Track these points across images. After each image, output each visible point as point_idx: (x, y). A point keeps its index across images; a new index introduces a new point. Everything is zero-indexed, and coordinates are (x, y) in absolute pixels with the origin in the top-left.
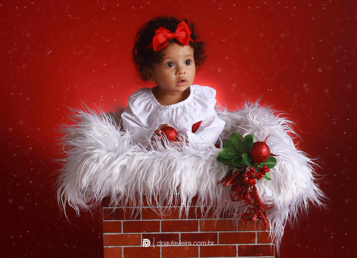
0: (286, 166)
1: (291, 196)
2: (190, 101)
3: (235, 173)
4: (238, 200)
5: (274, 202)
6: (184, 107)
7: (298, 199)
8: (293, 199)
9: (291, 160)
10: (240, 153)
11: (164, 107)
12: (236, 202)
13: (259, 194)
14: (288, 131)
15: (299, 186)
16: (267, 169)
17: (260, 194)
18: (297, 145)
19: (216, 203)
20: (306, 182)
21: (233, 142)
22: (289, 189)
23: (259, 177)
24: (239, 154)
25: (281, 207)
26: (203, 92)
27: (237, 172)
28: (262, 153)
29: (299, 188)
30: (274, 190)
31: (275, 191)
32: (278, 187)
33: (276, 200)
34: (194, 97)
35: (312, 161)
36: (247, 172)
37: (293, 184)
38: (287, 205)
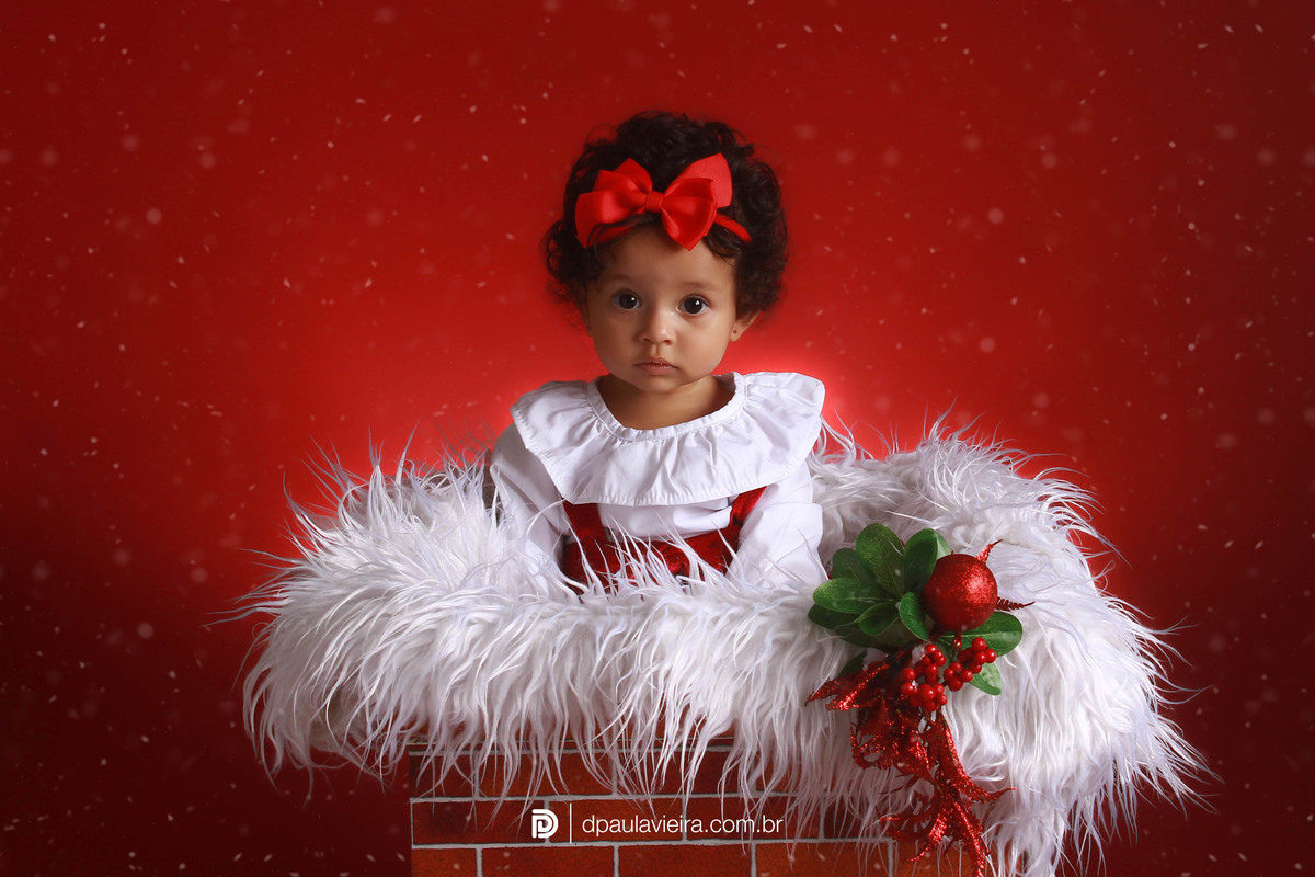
0: (1058, 647)
1: (1072, 760)
2: (733, 418)
3: (873, 667)
4: (879, 763)
5: (1007, 777)
6: (709, 434)
7: (1094, 768)
8: (1078, 769)
9: (1080, 630)
10: (892, 597)
11: (638, 436)
12: (874, 769)
13: (957, 747)
14: (1072, 527)
15: (1100, 723)
16: (987, 650)
17: (961, 744)
18: (1101, 579)
19: (796, 763)
20: (1131, 713)
21: (867, 556)
22: (1063, 731)
23: (956, 682)
24: (886, 598)
25: (1032, 794)
26: (777, 393)
27: (880, 664)
28: (966, 593)
29: (1100, 729)
30: (1010, 733)
31: (1015, 737)
32: (1027, 721)
33: (1014, 770)
34: (749, 406)
35: (1158, 636)
36: (914, 662)
37: (1081, 715)
38: (1054, 789)
